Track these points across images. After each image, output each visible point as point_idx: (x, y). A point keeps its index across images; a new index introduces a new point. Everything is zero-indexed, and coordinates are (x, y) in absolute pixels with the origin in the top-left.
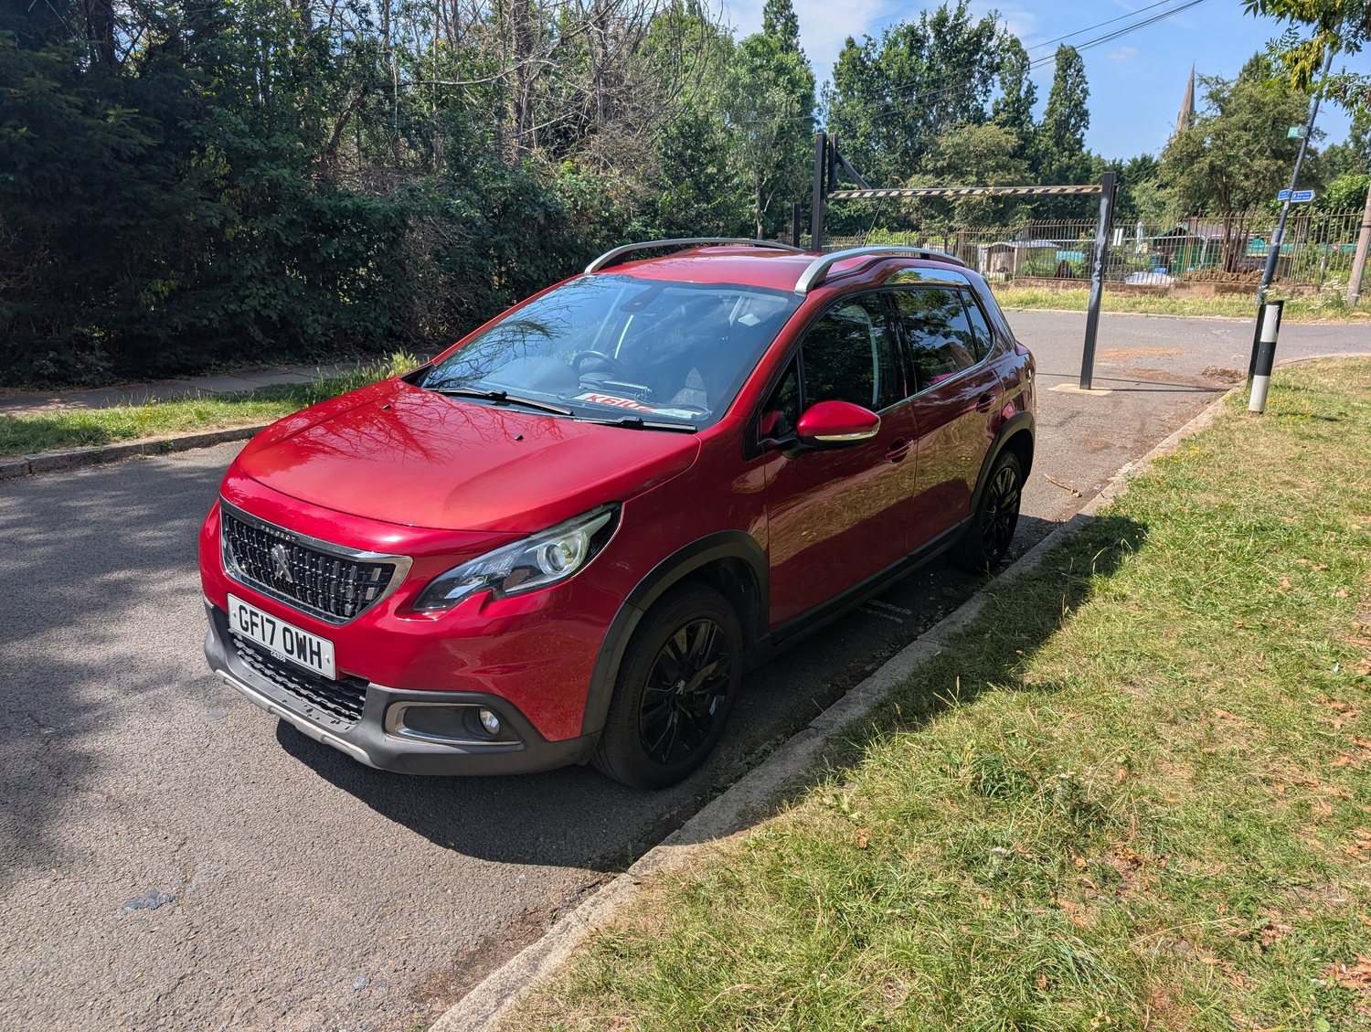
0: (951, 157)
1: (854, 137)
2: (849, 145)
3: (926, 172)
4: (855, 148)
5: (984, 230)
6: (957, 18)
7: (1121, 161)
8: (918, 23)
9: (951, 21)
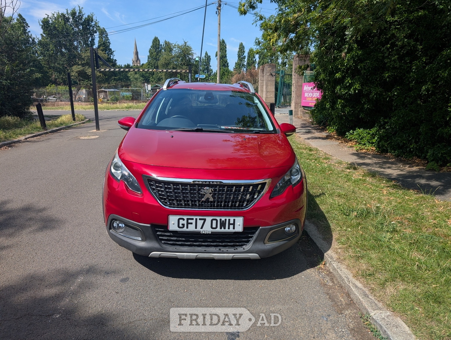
0: (87, 60)
1: (48, 50)
2: (47, 53)
3: (79, 65)
4: (50, 54)
5: (103, 85)
6: (79, 13)
7: (121, 65)
8: (65, 13)
9: (77, 14)
